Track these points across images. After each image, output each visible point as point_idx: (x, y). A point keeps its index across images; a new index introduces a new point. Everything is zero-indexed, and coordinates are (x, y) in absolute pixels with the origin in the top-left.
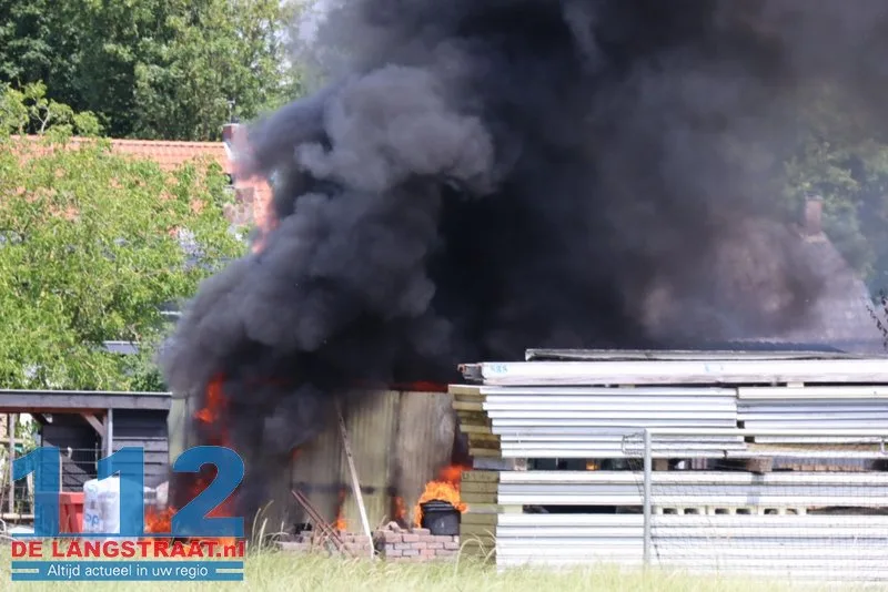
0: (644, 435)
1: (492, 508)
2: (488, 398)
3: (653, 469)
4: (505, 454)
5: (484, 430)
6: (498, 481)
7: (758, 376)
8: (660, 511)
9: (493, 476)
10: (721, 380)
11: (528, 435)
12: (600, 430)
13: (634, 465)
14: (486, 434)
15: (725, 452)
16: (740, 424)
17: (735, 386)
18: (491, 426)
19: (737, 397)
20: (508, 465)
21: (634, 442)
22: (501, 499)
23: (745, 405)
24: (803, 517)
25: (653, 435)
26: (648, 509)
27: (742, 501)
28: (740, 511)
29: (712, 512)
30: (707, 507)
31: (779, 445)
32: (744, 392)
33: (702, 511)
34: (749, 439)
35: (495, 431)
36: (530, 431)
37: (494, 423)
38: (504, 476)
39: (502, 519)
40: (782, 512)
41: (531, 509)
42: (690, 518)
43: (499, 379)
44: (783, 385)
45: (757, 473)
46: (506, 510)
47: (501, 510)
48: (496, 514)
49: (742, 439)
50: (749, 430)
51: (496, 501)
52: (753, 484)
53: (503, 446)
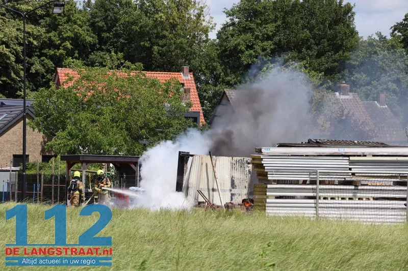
0: (317, 172)
1: (265, 197)
2: (264, 159)
3: (320, 184)
4: (269, 178)
5: (262, 170)
6: (267, 187)
7: (356, 153)
8: (322, 198)
9: (265, 186)
10: (344, 154)
11: (277, 172)
12: (302, 171)
13: (313, 182)
14: (263, 172)
15: (345, 178)
16: (350, 169)
17: (349, 156)
18: (264, 169)
19: (349, 160)
20: (270, 182)
21: (313, 175)
22: (268, 193)
23: (352, 163)
24: (372, 201)
25: (320, 172)
26: (318, 198)
27: (351, 195)
28: (350, 199)
29: (340, 199)
30: (338, 197)
31: (363, 176)
32: (351, 158)
33: (337, 199)
34: (353, 174)
35: (266, 171)
36: (278, 171)
37: (266, 168)
38: (269, 186)
39: (268, 200)
40: (364, 199)
41: (277, 197)
42: (332, 201)
43: (267, 153)
44: (365, 156)
45: (356, 186)
46: (270, 197)
47: (268, 197)
48: (266, 199)
49: (351, 174)
50: (353, 171)
51: (266, 194)
52: (355, 189)
53: (268, 176)
